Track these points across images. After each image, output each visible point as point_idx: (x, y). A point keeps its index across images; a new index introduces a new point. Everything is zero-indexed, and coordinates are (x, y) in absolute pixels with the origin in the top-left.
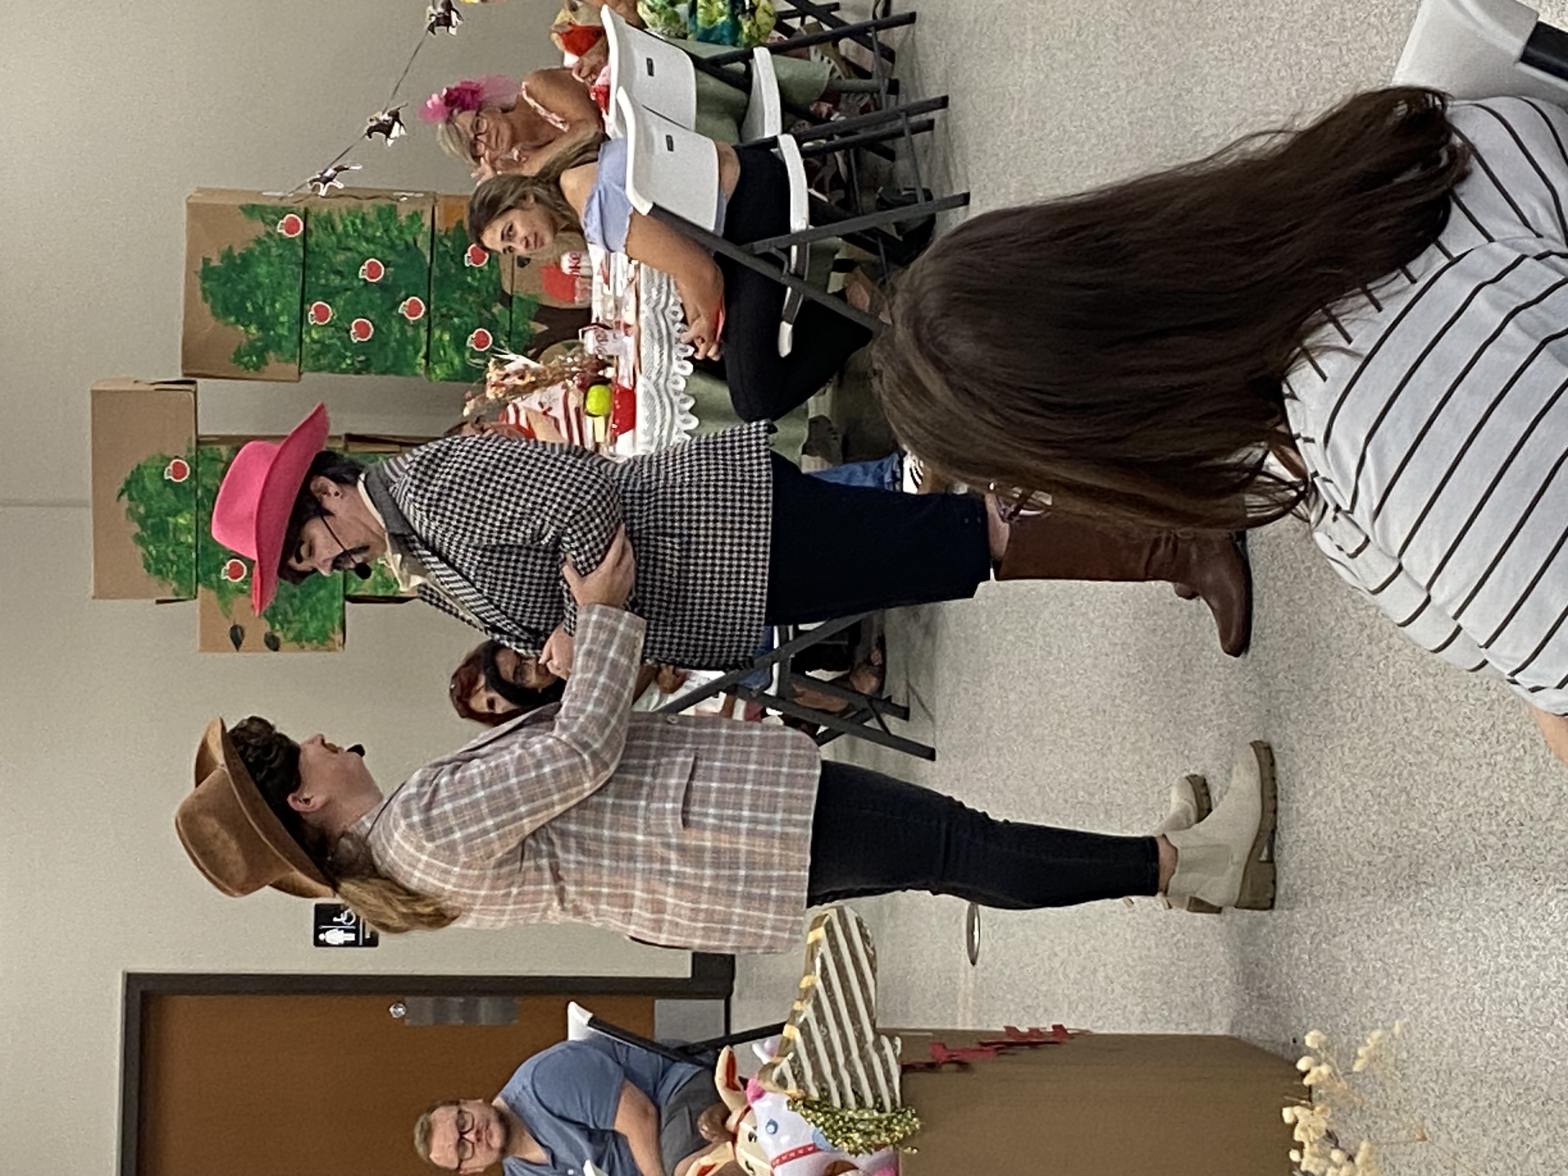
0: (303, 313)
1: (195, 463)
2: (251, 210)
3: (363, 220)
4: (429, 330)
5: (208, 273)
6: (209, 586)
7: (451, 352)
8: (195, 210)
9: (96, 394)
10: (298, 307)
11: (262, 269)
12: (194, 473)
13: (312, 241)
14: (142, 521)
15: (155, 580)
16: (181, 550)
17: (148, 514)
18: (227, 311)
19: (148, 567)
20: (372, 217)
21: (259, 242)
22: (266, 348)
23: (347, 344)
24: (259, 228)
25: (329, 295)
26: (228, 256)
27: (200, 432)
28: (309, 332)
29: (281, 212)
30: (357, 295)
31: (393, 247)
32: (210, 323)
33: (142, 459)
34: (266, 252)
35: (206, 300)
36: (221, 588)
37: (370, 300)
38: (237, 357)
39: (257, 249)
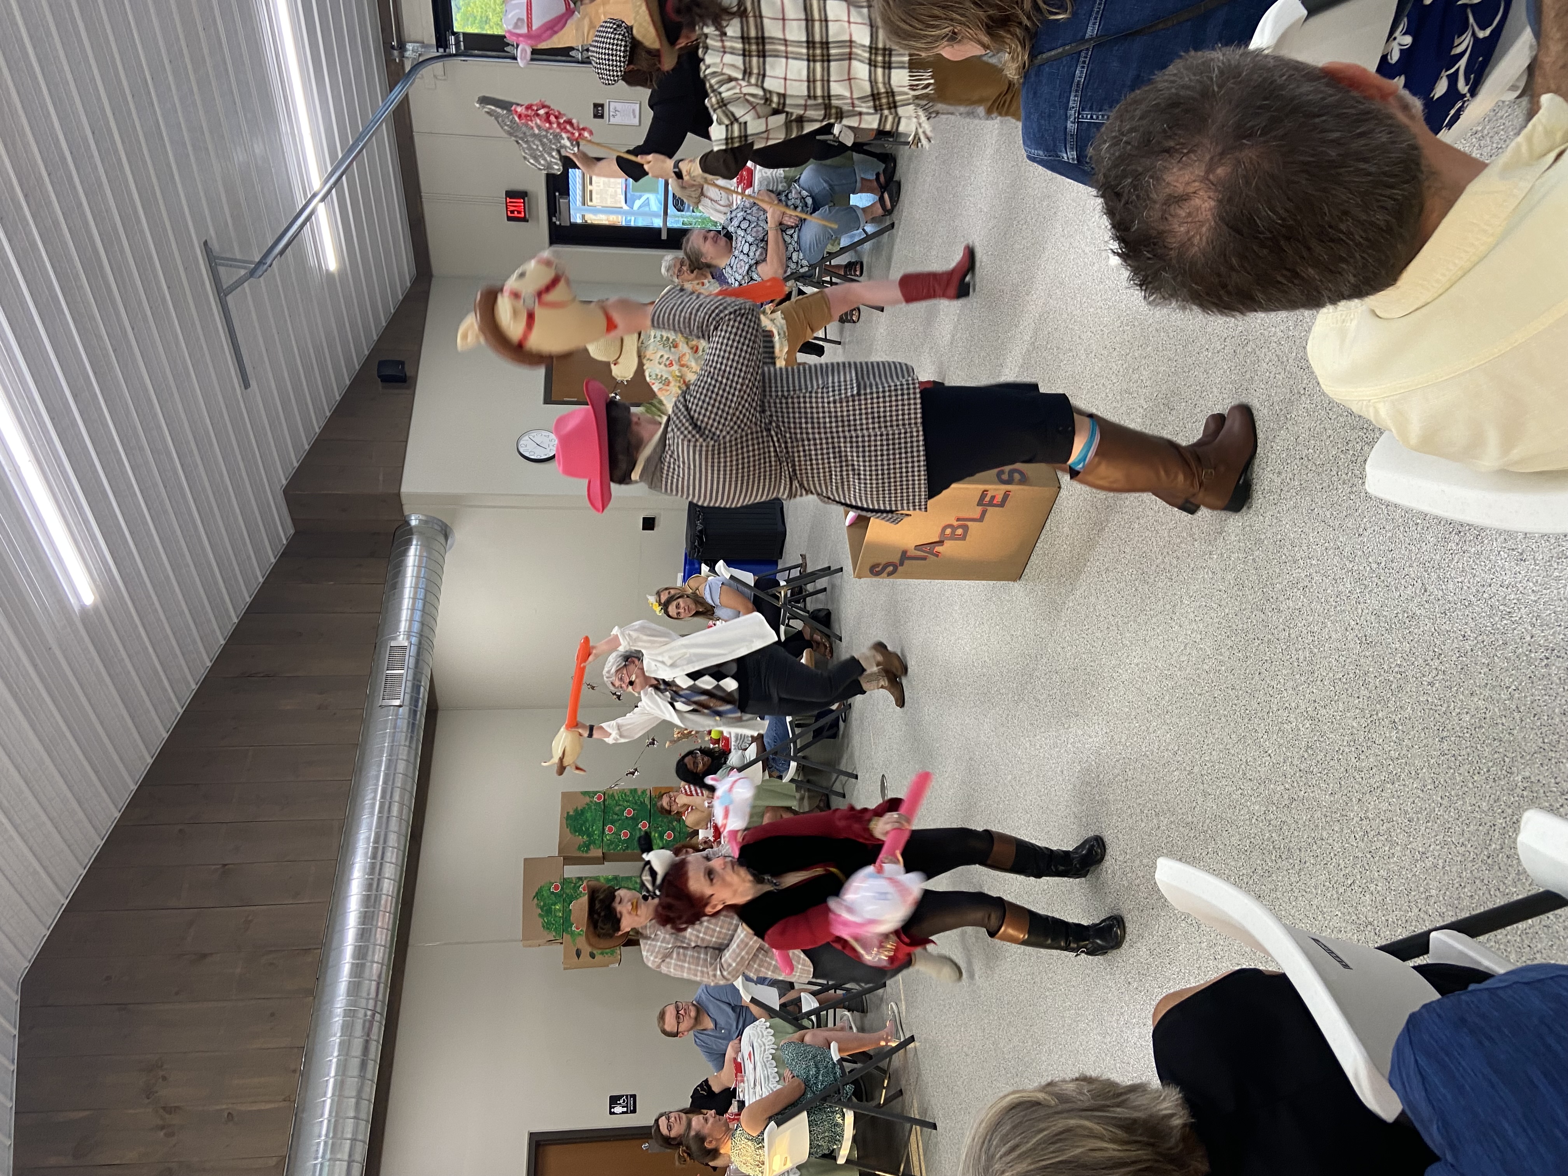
0: (604, 829)
1: (563, 884)
2: (585, 793)
3: (625, 795)
4: (651, 833)
5: (568, 817)
6: (568, 933)
7: (658, 841)
8: (564, 795)
9: (525, 860)
10: (601, 828)
11: (589, 815)
12: (562, 888)
13: (607, 803)
14: (542, 909)
15: (546, 933)
16: (557, 919)
17: (545, 905)
18: (576, 831)
19: (544, 927)
20: (628, 793)
21: (587, 804)
22: (589, 844)
23: (620, 840)
24: (588, 800)
25: (613, 823)
26: (576, 810)
27: (565, 876)
28: (606, 837)
29: (595, 793)
30: (623, 822)
31: (636, 803)
32: (569, 835)
33: (543, 884)
34: (590, 808)
35: (567, 827)
36: (572, 933)
37: (629, 824)
38: (579, 848)
39: (587, 807)
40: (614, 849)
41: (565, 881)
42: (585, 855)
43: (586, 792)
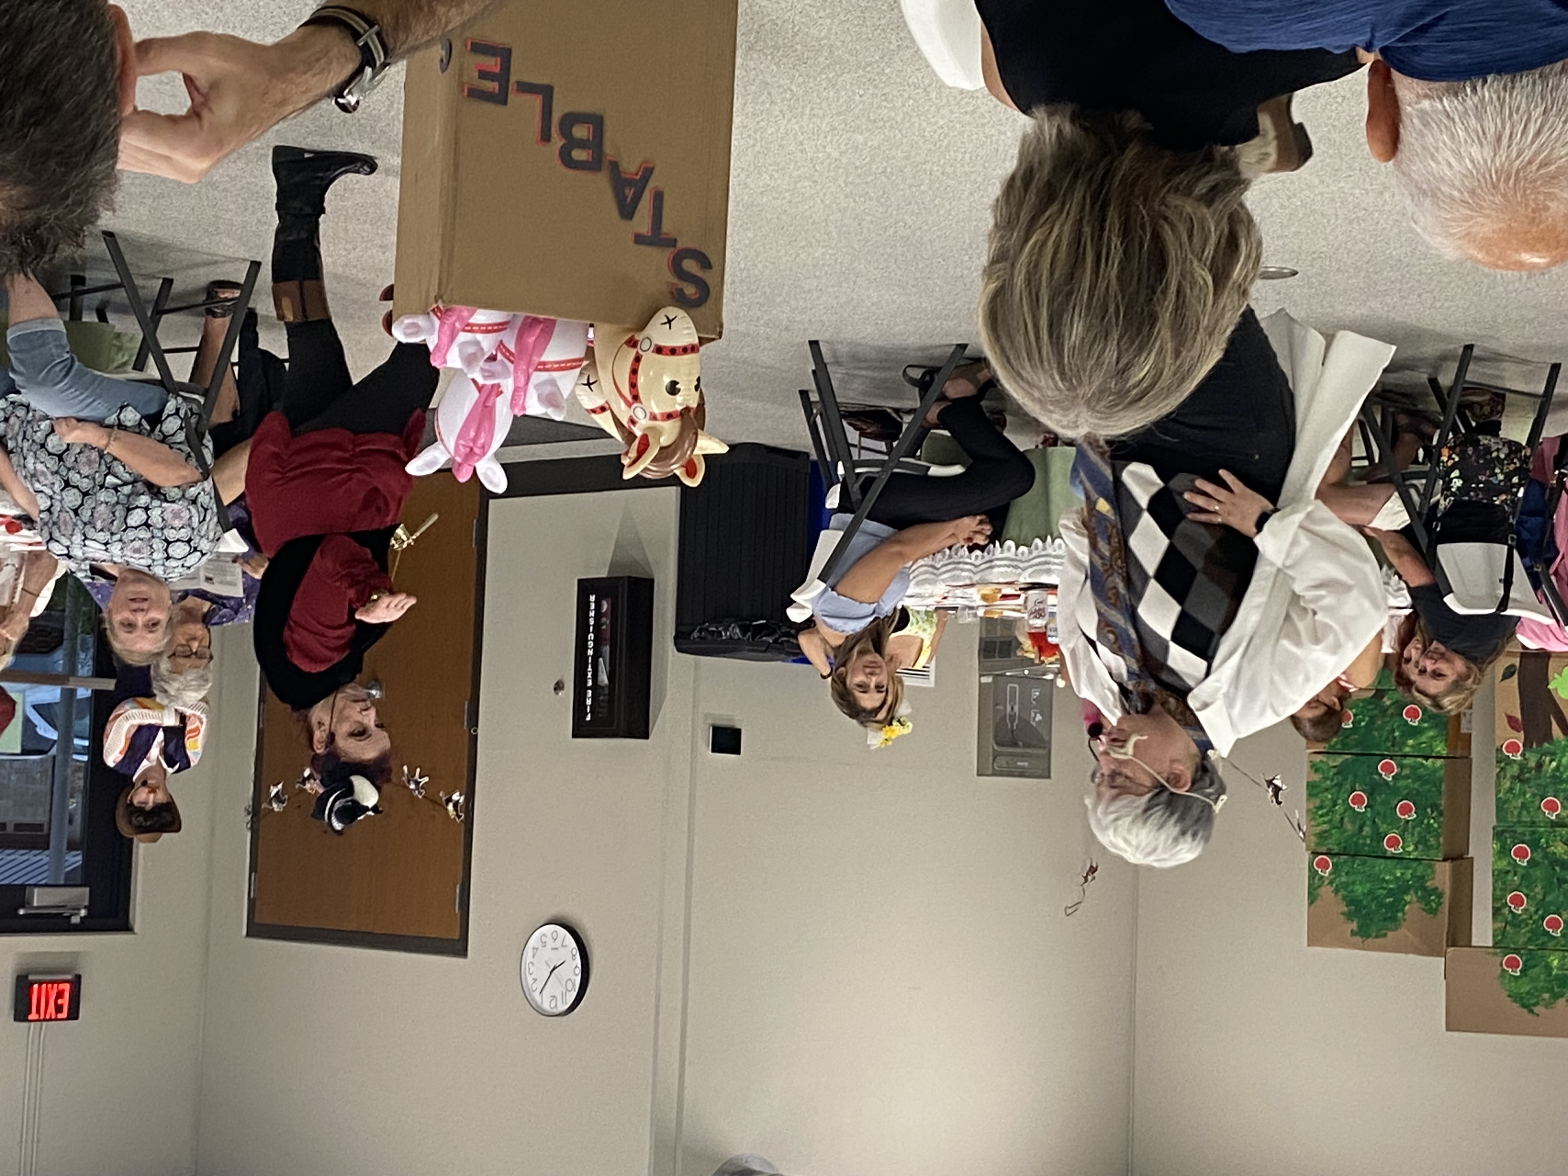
0: (1393, 857)
1: (1507, 950)
2: (1313, 897)
3: (1321, 807)
4: (1405, 756)
5: (1363, 932)
7: (1423, 738)
8: (1313, 941)
9: (1448, 1029)
10: (1389, 862)
11: (1359, 889)
12: (1516, 951)
13: (1336, 849)
14: (1556, 996)
17: (1550, 991)
18: (1394, 919)
20: (1318, 802)
21: (1336, 891)
22: (1423, 888)
23: (1418, 822)
24: (1326, 891)
25: (1379, 837)
26: (1349, 916)
27: (1491, 944)
28: (1409, 853)
29: (1313, 874)
30: (1379, 814)
31: (1339, 785)
32: (1403, 933)
33: (1504, 993)
34: (1345, 885)
35: (1385, 935)
37: (1381, 804)
38: (1433, 912)
39: (1342, 892)
40: (1437, 836)
41: (1501, 943)
42: (1446, 900)
43: (1310, 894)
